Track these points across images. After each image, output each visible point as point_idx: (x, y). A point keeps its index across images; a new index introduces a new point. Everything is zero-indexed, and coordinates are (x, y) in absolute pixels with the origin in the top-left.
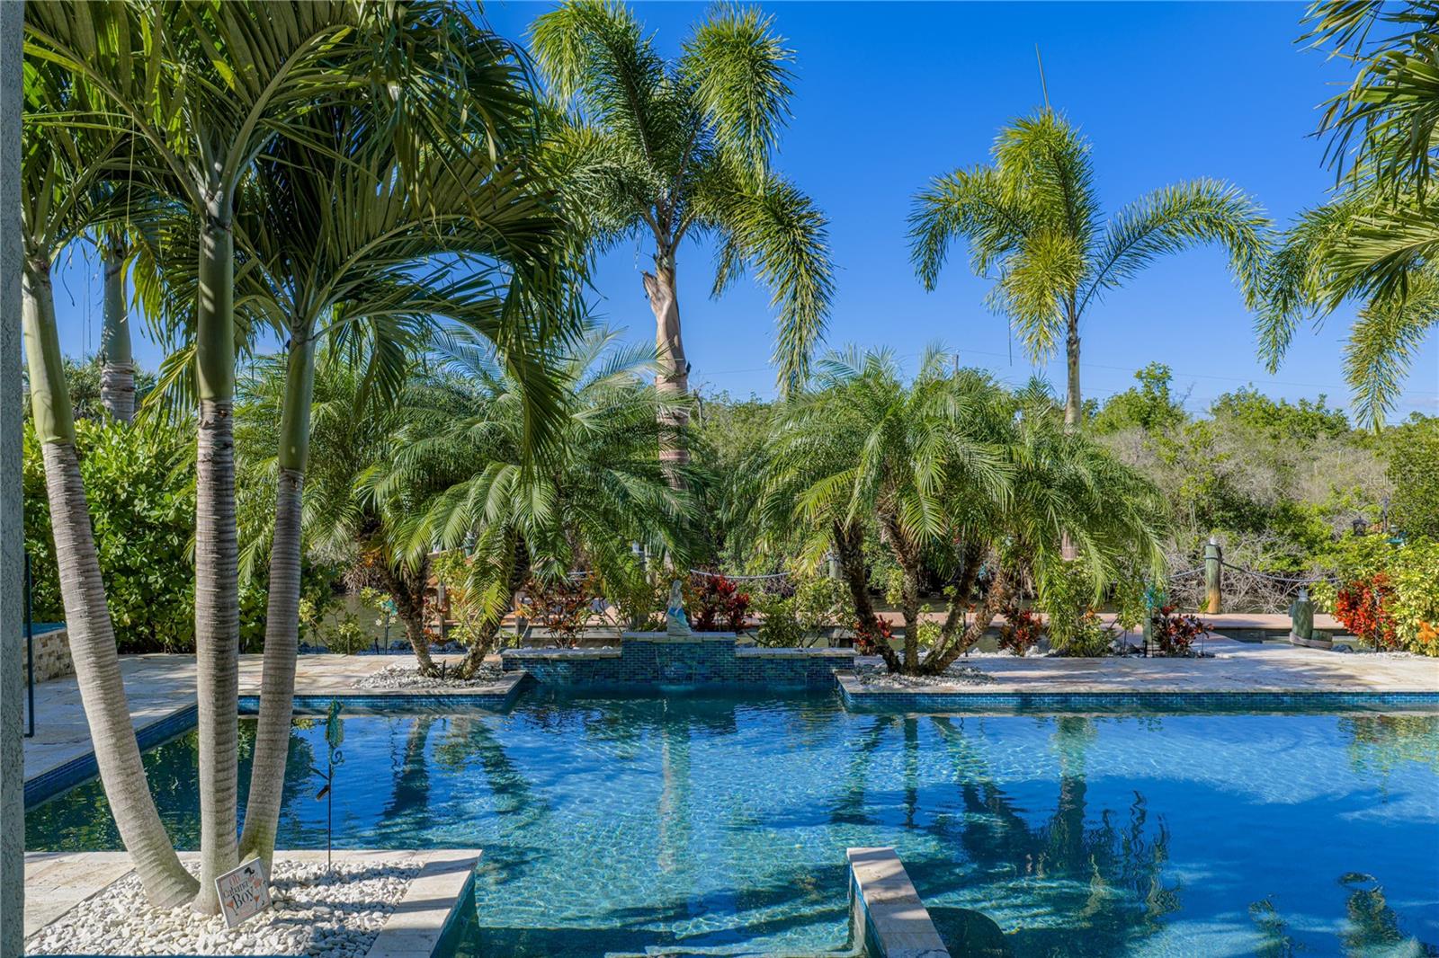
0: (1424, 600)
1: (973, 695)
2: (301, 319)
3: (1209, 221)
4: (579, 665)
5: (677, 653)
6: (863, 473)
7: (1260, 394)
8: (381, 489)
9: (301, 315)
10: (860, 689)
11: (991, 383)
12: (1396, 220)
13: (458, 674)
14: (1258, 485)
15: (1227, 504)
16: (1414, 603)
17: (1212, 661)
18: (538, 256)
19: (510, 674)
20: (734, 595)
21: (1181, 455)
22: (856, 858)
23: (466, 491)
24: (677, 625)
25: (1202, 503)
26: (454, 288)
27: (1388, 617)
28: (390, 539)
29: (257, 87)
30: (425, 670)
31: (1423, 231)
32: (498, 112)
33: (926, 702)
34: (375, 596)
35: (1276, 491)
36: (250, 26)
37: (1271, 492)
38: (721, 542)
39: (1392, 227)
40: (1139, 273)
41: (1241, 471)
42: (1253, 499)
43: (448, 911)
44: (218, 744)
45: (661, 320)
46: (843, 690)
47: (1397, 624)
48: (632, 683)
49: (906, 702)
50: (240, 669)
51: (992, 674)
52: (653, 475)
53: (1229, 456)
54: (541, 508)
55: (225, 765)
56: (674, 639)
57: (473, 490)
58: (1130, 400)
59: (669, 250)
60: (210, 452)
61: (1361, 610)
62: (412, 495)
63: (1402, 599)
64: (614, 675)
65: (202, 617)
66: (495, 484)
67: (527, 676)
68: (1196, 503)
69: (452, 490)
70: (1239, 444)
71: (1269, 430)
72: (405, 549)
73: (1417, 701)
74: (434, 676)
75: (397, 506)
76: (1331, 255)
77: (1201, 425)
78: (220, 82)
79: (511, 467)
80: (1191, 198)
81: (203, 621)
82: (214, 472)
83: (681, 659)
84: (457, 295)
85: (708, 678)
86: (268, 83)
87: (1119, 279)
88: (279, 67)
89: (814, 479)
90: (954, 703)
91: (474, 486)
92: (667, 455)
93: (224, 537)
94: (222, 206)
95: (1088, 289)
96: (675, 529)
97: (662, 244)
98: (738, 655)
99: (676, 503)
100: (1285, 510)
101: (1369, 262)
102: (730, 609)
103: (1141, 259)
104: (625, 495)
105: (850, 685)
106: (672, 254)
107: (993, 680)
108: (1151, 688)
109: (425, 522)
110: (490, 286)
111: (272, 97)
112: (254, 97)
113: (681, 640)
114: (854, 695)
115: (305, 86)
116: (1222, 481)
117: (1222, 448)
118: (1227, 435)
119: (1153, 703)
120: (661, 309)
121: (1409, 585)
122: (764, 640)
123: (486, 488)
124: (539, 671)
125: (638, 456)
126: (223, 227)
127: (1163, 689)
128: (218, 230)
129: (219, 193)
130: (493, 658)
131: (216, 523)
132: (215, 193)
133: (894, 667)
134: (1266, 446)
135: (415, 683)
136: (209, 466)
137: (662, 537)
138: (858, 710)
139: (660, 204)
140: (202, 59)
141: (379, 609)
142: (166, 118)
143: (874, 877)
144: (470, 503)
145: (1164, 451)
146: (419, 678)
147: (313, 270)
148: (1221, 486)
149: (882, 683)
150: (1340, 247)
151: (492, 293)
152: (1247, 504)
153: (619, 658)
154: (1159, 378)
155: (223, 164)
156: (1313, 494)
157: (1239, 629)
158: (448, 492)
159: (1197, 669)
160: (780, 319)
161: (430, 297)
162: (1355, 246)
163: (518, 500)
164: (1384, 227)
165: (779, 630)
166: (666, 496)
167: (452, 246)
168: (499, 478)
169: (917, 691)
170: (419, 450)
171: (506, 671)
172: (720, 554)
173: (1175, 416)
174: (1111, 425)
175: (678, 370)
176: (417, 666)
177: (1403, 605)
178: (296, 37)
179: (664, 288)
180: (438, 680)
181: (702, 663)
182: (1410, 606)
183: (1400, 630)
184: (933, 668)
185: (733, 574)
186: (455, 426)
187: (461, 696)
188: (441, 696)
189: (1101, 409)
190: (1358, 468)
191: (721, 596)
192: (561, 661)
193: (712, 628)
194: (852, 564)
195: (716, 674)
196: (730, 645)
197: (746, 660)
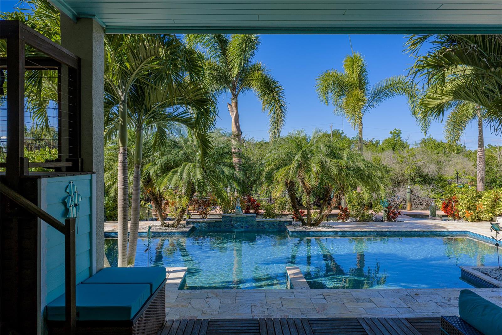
0: (467, 204)
1: (327, 232)
2: (140, 124)
3: (402, 88)
4: (209, 224)
5: (238, 220)
6: (293, 166)
7: (434, 138)
8: (152, 171)
9: (139, 123)
10: (293, 230)
11: (344, 135)
12: (439, 95)
13: (173, 226)
14: (431, 169)
15: (420, 176)
16: (464, 205)
17: (403, 223)
18: (204, 109)
19: (188, 226)
20: (256, 203)
21: (405, 160)
22: (288, 269)
23: (177, 171)
24: (238, 212)
25: (412, 175)
26: (179, 114)
27: (457, 210)
28: (155, 185)
29: (135, 68)
30: (163, 225)
31: (447, 98)
32: (193, 69)
33: (312, 234)
34: (145, 204)
35: (437, 171)
36: (134, 54)
37: (435, 172)
38: (252, 188)
39: (438, 96)
40: (381, 104)
41: (425, 165)
42: (429, 174)
43: (181, 280)
44: (123, 235)
45: (233, 118)
46: (288, 231)
47: (459, 212)
48: (225, 229)
49: (307, 234)
50: (105, 225)
51: (334, 226)
52: (231, 166)
53: (421, 159)
54: (199, 176)
55: (125, 240)
56: (237, 216)
57: (179, 170)
58: (388, 141)
59: (235, 96)
60: (122, 160)
61: (449, 207)
62: (161, 172)
63: (460, 204)
64: (220, 226)
65: (120, 202)
66: (186, 169)
67: (193, 227)
68: (410, 175)
69: (173, 170)
70: (425, 156)
71: (436, 151)
72: (160, 187)
73: (460, 234)
74: (166, 226)
75: (156, 175)
76: (422, 104)
77: (412, 149)
78: (126, 67)
79: (190, 163)
80: (397, 81)
81: (120, 203)
82: (123, 165)
83: (240, 222)
84: (180, 116)
85: (248, 227)
86: (138, 67)
87: (375, 105)
88: (141, 64)
89: (278, 168)
90: (321, 234)
91: (179, 169)
92: (235, 160)
93: (125, 182)
94: (125, 97)
95: (365, 108)
96: (238, 182)
97: (234, 95)
98: (257, 221)
99: (238, 174)
100: (440, 178)
101: (433, 106)
102: (254, 207)
103: (381, 99)
104: (223, 172)
105: (290, 229)
106: (237, 97)
107: (334, 228)
108: (380, 230)
109: (165, 180)
110: (189, 113)
111: (139, 70)
112: (134, 71)
113: (240, 216)
114: (292, 232)
115: (146, 68)
116: (419, 168)
117: (419, 157)
118: (421, 153)
119: (381, 234)
120: (233, 115)
121: (462, 199)
122: (265, 217)
123: (183, 169)
124: (197, 225)
125: (228, 161)
126: (125, 103)
127: (384, 230)
128: (124, 103)
129: (124, 94)
130: (182, 222)
131: (123, 178)
132: (123, 94)
133: (304, 224)
134: (435, 156)
135: (160, 228)
136: (122, 164)
137: (235, 185)
138: (292, 236)
139: (233, 82)
140: (121, 62)
141: (147, 207)
142: (113, 77)
143: (293, 273)
144: (179, 174)
145: (399, 158)
146: (161, 227)
147: (143, 111)
148: (419, 170)
149: (300, 228)
150: (425, 102)
151: (190, 115)
152: (427, 176)
153: (221, 221)
154: (397, 134)
155: (125, 87)
156: (449, 173)
157: (416, 215)
158: (171, 171)
159: (396, 225)
160: (270, 120)
161: (173, 117)
162: (429, 102)
163: (192, 173)
164: (437, 96)
165: (269, 213)
166: (235, 172)
167: (178, 104)
168: (187, 167)
169: (310, 230)
170: (163, 160)
171: (187, 225)
172: (252, 192)
173: (404, 146)
174: (383, 149)
175: (238, 133)
176: (160, 224)
177: (461, 206)
178: (146, 57)
179: (234, 109)
180: (167, 228)
181: (246, 223)
182: (463, 206)
183: (460, 214)
184: (316, 224)
185: (256, 198)
186: (174, 152)
187: (174, 232)
188: (169, 232)
189: (381, 144)
190: (464, 164)
191: (252, 203)
192: (203, 222)
193: (249, 213)
194: (292, 193)
195: (251, 226)
196: (255, 217)
197: (259, 222)
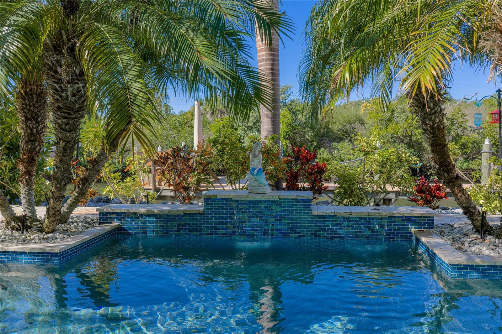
5: (254, 210)
19: (104, 226)
20: (314, 164)
24: (256, 184)
48: (214, 237)
56: (253, 197)
64: (197, 229)
67: (117, 228)
85: (286, 235)
98: (314, 212)
102: (310, 174)
113: (258, 197)
122: (338, 199)
124: (127, 224)
153: (201, 214)
171: (101, 223)
181: (279, 219)
191: (303, 164)
192: (148, 216)
193: (297, 189)
194: (434, 122)
195: (293, 230)
196: (307, 203)
197: (322, 217)
